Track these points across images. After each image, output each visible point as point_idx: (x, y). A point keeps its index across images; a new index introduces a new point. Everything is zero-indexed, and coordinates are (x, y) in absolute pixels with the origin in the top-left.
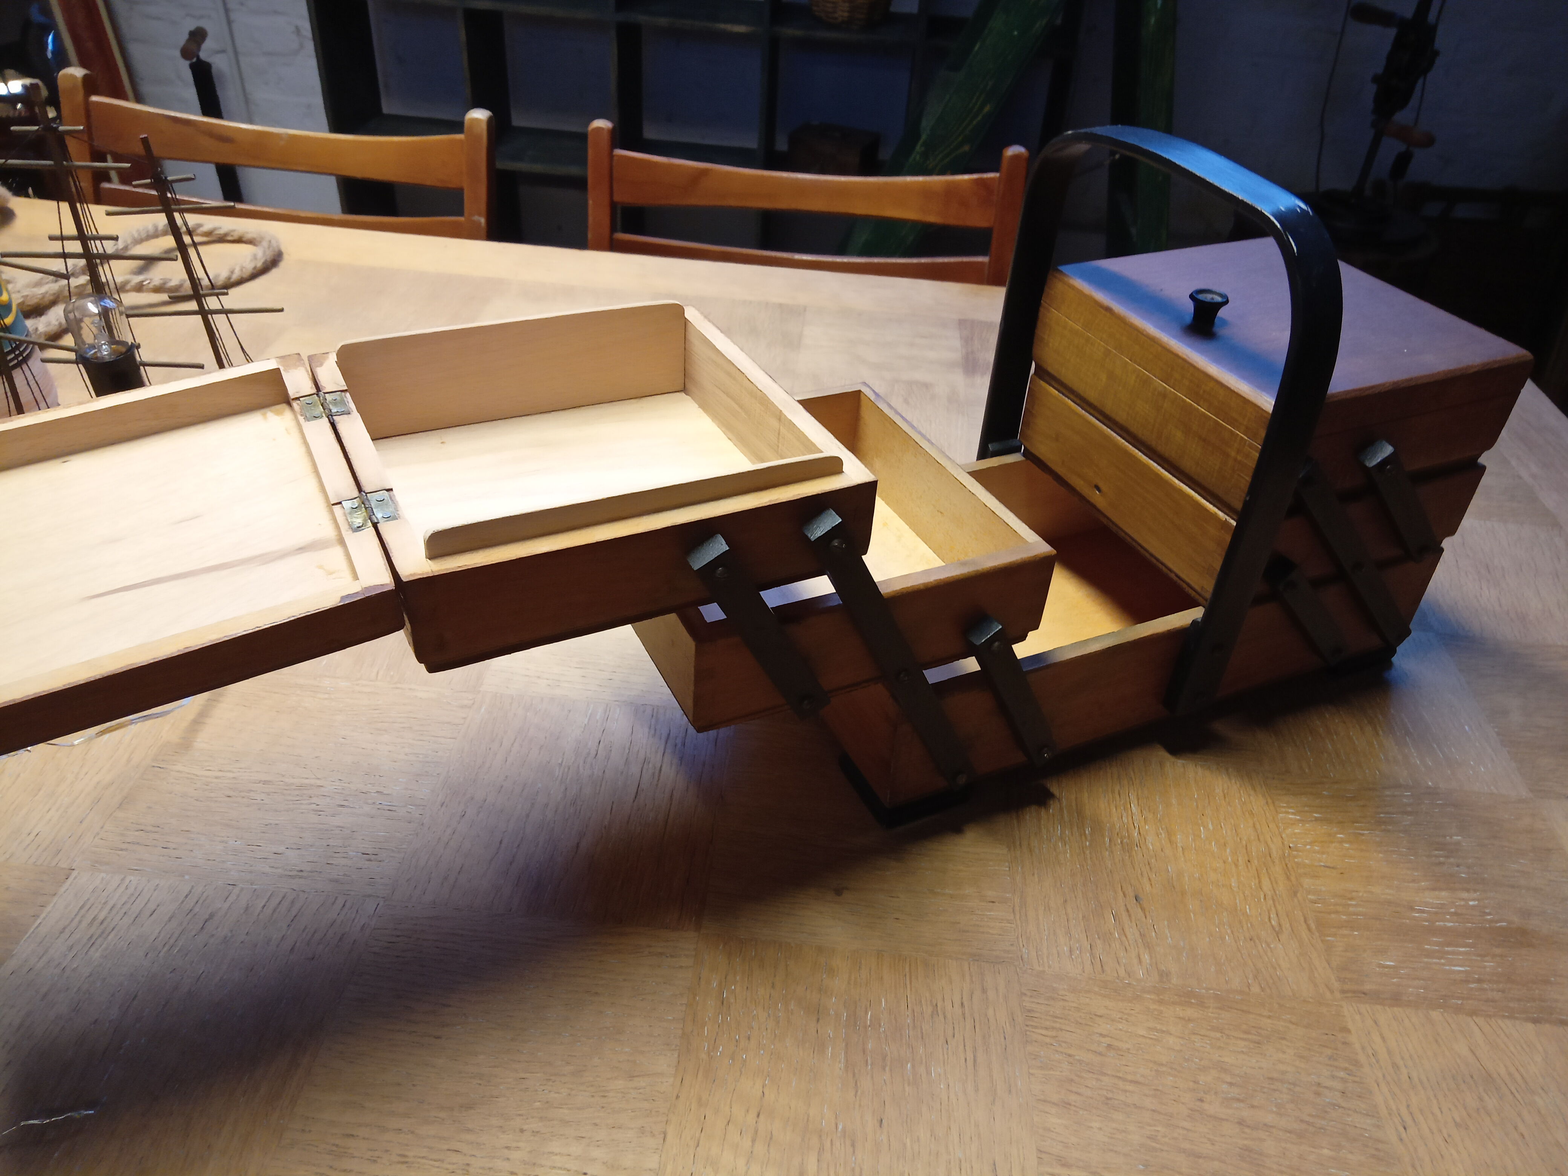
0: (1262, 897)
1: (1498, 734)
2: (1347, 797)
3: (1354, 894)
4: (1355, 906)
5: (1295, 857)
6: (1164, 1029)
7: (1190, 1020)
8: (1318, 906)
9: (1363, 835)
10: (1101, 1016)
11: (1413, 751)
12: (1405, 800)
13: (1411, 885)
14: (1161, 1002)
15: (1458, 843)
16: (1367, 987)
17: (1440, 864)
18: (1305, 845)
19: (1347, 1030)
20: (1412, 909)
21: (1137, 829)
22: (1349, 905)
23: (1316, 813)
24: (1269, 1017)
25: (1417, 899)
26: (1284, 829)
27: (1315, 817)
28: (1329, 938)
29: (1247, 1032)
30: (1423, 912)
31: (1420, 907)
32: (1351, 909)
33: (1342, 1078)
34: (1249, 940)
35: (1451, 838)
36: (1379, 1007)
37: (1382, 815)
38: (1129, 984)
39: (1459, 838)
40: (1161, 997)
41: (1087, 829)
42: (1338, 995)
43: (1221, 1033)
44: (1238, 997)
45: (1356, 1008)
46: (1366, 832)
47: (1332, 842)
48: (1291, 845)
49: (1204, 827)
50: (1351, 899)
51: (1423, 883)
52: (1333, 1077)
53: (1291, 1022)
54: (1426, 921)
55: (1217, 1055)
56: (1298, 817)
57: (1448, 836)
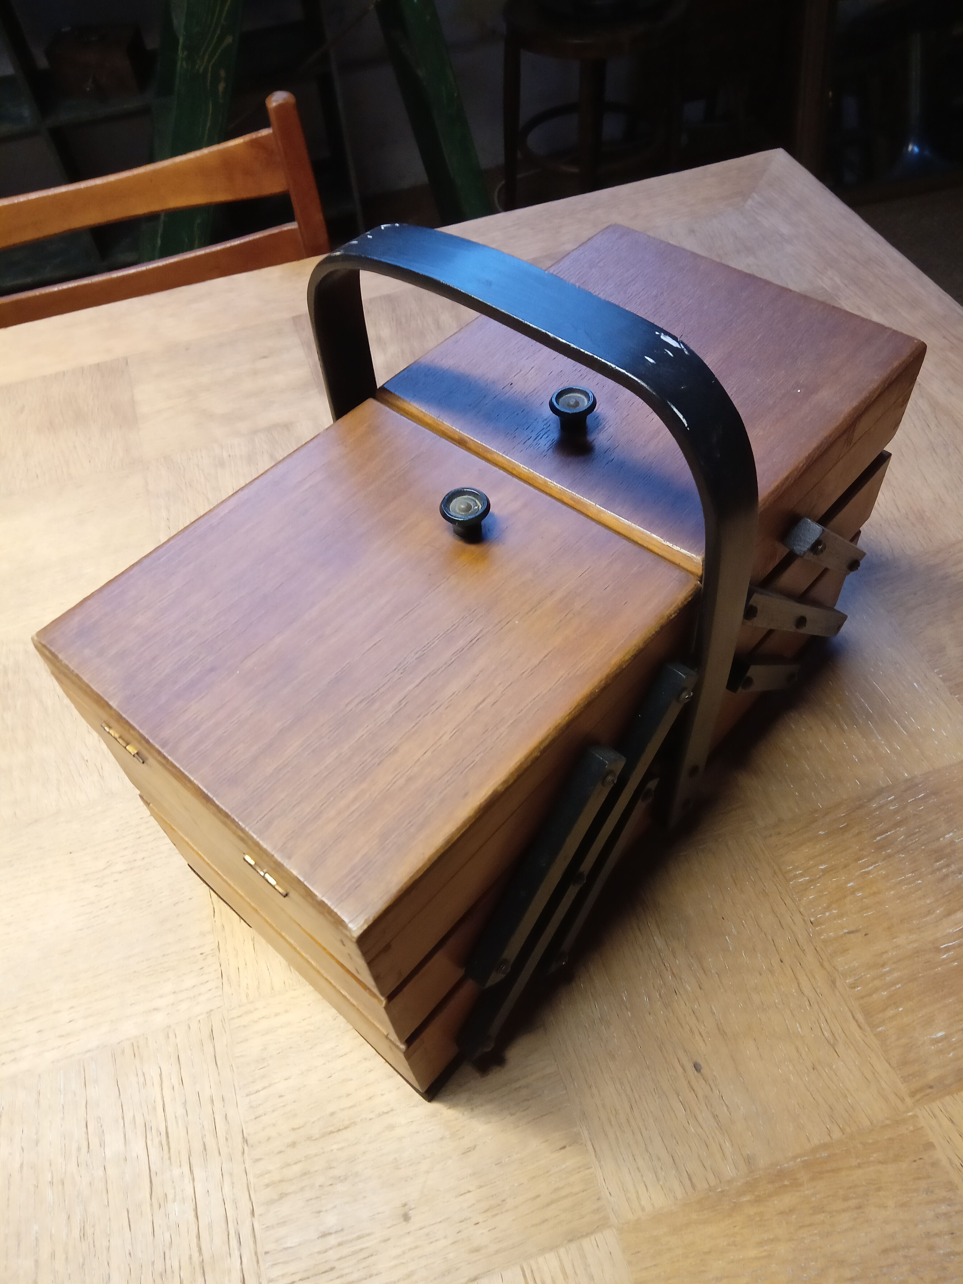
0: (807, 1003)
1: (944, 680)
2: (841, 828)
3: (885, 956)
4: (890, 972)
5: (820, 934)
6: (772, 1237)
7: (791, 1211)
8: (858, 991)
9: (868, 873)
10: (709, 1252)
11: (880, 738)
12: (891, 808)
13: (928, 918)
14: (758, 1200)
15: (952, 843)
16: (932, 1076)
17: (946, 876)
18: (824, 913)
19: (930, 1146)
20: (938, 950)
21: (669, 969)
22: (884, 974)
23: (821, 864)
24: (859, 1166)
25: (939, 935)
26: (800, 900)
27: (823, 870)
28: (880, 1029)
29: (846, 1199)
30: (947, 949)
31: (945, 944)
32: (888, 979)
33: (945, 1214)
34: (811, 1070)
35: (944, 838)
36: (948, 1099)
37: (878, 838)
38: (722, 1191)
39: (951, 834)
40: (756, 1193)
41: (623, 995)
42: (909, 1101)
43: (823, 1212)
44: (825, 1154)
45: (928, 1109)
46: (871, 868)
47: (845, 897)
48: (812, 919)
49: (729, 935)
50: (883, 965)
51: (938, 911)
52: (937, 1216)
53: (880, 1162)
54: (954, 961)
55: (829, 1246)
56: (808, 878)
57: (941, 837)
